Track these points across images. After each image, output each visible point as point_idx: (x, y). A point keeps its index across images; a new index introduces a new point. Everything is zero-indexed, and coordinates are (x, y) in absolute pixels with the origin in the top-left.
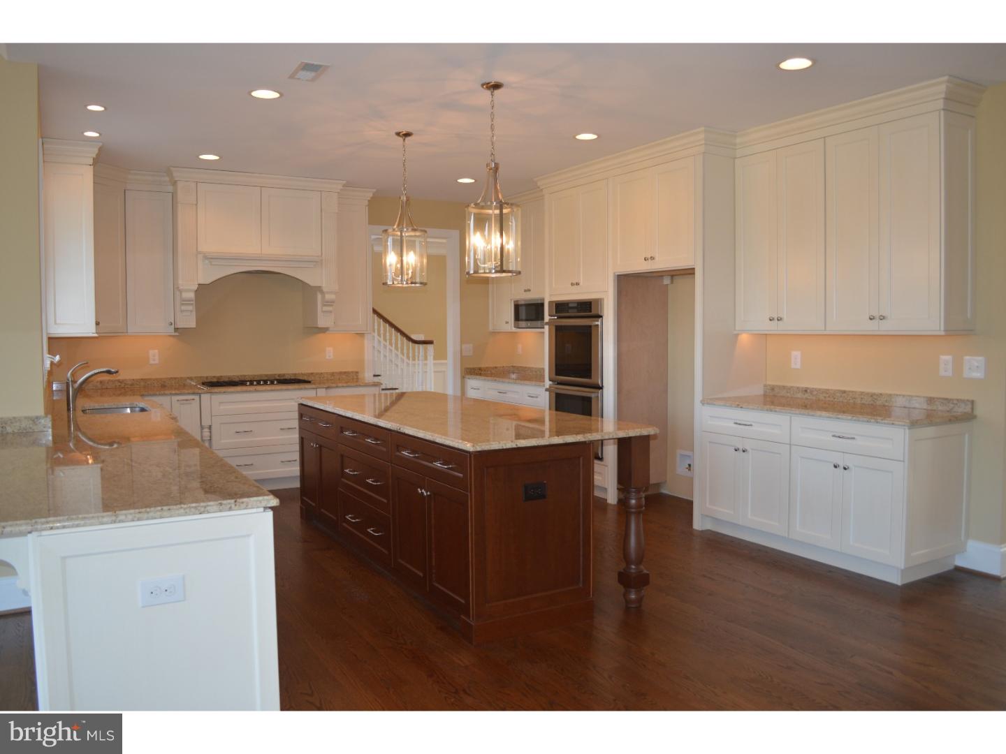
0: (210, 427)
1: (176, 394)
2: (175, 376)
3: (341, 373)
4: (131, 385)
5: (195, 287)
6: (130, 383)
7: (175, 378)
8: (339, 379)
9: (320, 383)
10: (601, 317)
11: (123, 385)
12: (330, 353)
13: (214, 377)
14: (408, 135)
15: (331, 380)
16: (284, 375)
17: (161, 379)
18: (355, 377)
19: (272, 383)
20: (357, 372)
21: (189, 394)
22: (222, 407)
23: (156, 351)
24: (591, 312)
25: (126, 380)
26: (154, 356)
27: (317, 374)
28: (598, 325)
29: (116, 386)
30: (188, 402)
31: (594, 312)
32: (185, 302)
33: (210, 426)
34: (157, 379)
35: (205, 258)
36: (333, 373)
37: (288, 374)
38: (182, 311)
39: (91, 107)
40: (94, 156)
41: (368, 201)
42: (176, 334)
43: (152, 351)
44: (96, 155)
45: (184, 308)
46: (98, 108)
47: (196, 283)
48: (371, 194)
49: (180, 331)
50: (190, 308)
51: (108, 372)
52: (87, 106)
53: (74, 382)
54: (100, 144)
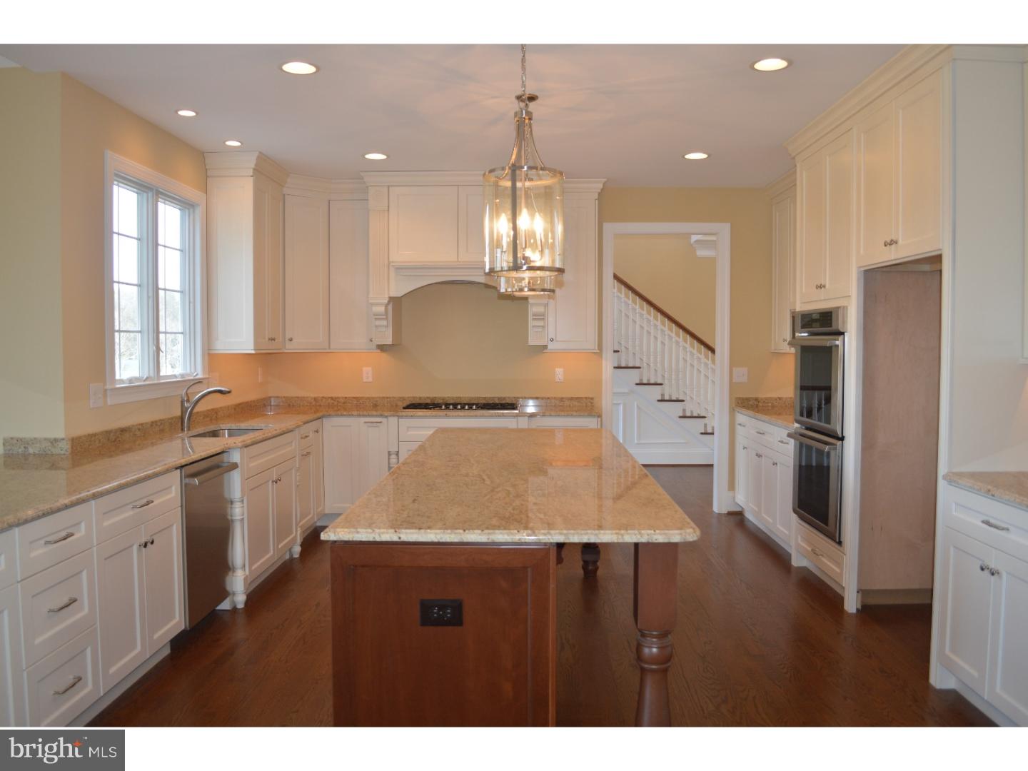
0: (397, 454)
1: (364, 416)
2: (388, 396)
3: (571, 399)
4: (344, 403)
5: (386, 301)
6: (343, 401)
8: (570, 406)
10: (843, 334)
11: (336, 403)
12: (559, 374)
13: (428, 398)
15: (560, 406)
16: (504, 398)
17: (373, 398)
18: (589, 404)
20: (592, 399)
21: (377, 416)
22: (409, 433)
23: (370, 368)
24: (831, 326)
25: (338, 398)
26: (368, 373)
27: (542, 398)
28: (838, 346)
29: (329, 403)
30: (375, 424)
31: (834, 328)
32: (377, 316)
33: (398, 452)
34: (368, 398)
35: (398, 269)
36: (562, 398)
37: (509, 398)
38: (377, 326)
39: (182, 113)
40: (253, 166)
41: (599, 194)
42: (379, 351)
43: (364, 369)
44: (256, 165)
45: (378, 323)
46: (190, 114)
47: (387, 296)
48: (601, 186)
49: (382, 348)
50: (384, 323)
51: (220, 392)
52: (176, 112)
53: (188, 401)
54: (256, 154)
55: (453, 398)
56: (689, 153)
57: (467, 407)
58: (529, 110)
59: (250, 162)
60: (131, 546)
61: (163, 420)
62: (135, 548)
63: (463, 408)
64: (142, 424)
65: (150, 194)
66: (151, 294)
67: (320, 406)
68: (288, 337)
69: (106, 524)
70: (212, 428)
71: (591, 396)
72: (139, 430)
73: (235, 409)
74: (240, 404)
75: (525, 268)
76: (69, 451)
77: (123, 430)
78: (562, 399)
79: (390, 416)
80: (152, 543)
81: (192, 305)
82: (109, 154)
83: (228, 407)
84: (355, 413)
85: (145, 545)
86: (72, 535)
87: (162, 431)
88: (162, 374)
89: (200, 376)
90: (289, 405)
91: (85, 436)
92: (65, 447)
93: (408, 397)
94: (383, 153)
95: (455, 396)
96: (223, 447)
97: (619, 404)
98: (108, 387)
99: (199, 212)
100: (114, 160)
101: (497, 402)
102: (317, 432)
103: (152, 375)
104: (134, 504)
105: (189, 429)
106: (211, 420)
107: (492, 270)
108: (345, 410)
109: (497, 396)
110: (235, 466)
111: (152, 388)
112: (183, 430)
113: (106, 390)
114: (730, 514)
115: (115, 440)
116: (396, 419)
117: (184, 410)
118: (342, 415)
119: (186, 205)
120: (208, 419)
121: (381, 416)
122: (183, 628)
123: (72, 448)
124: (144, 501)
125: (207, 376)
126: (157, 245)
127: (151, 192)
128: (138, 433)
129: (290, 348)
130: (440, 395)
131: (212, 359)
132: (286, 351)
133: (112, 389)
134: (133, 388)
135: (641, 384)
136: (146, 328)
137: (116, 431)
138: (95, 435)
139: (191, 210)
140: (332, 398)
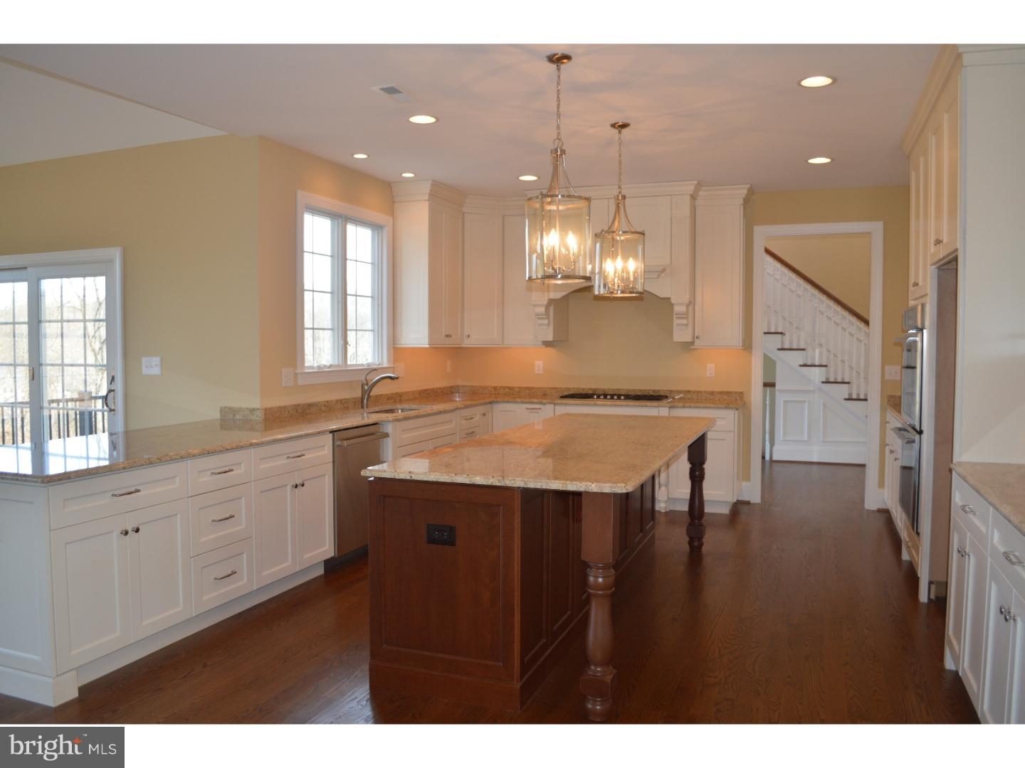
1: (526, 402)
3: (721, 393)
4: (519, 392)
5: (546, 303)
6: (517, 390)
7: (555, 388)
8: (719, 399)
9: (697, 402)
10: (921, 330)
11: (512, 392)
12: (710, 369)
13: (590, 389)
14: (624, 126)
15: (710, 399)
16: (659, 391)
18: (739, 398)
19: (619, 398)
20: (742, 393)
21: (536, 403)
25: (514, 387)
26: (539, 365)
27: (694, 392)
28: (917, 342)
32: (538, 316)
34: (538, 388)
37: (663, 390)
38: (539, 325)
39: (356, 156)
40: (428, 192)
41: (744, 199)
42: (544, 346)
43: (536, 362)
44: (431, 191)
45: (540, 322)
46: (364, 156)
47: (547, 298)
48: (745, 192)
49: (547, 344)
50: (546, 322)
51: (390, 378)
52: (353, 155)
53: (367, 384)
54: (430, 182)
55: (612, 390)
56: (812, 158)
57: (615, 397)
58: (563, 148)
59: (426, 188)
60: (286, 485)
61: (348, 399)
62: (289, 488)
63: (598, 397)
64: (327, 402)
65: (340, 220)
66: (340, 300)
67: (499, 394)
68: (466, 334)
69: (262, 467)
70: (389, 407)
71: (741, 391)
72: (325, 405)
73: (420, 394)
74: (426, 390)
75: (559, 276)
76: (263, 417)
77: (310, 405)
78: (712, 393)
79: (548, 403)
80: (303, 485)
81: (380, 308)
82: (300, 193)
83: (413, 392)
84: (519, 400)
85: (296, 486)
86: (232, 470)
87: (347, 408)
88: (349, 363)
89: (385, 365)
90: (473, 393)
91: (276, 408)
92: (259, 416)
93: (573, 388)
94: (535, 176)
95: (614, 388)
96: (376, 420)
97: (805, 402)
98: (299, 371)
99: (386, 233)
100: (303, 196)
101: (652, 394)
102: (484, 415)
103: (340, 363)
104: (289, 455)
105: (367, 407)
106: (395, 402)
107: (530, 278)
108: (520, 397)
109: (653, 388)
110: (387, 435)
111: (340, 374)
112: (362, 407)
113: (296, 374)
114: (880, 511)
115: (303, 412)
116: (552, 406)
117: (364, 392)
118: (516, 402)
119: (376, 227)
120: (392, 401)
121: (541, 403)
122: (333, 555)
123: (265, 415)
124: (299, 454)
125: (392, 366)
126: (345, 259)
127: (341, 220)
128: (324, 408)
129: (467, 343)
130: (601, 387)
131: (397, 351)
132: (464, 346)
133: (301, 373)
134: (320, 372)
135: (827, 382)
136: (336, 326)
137: (304, 405)
138: (285, 407)
139: (380, 231)
140: (509, 388)
